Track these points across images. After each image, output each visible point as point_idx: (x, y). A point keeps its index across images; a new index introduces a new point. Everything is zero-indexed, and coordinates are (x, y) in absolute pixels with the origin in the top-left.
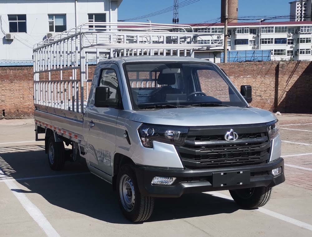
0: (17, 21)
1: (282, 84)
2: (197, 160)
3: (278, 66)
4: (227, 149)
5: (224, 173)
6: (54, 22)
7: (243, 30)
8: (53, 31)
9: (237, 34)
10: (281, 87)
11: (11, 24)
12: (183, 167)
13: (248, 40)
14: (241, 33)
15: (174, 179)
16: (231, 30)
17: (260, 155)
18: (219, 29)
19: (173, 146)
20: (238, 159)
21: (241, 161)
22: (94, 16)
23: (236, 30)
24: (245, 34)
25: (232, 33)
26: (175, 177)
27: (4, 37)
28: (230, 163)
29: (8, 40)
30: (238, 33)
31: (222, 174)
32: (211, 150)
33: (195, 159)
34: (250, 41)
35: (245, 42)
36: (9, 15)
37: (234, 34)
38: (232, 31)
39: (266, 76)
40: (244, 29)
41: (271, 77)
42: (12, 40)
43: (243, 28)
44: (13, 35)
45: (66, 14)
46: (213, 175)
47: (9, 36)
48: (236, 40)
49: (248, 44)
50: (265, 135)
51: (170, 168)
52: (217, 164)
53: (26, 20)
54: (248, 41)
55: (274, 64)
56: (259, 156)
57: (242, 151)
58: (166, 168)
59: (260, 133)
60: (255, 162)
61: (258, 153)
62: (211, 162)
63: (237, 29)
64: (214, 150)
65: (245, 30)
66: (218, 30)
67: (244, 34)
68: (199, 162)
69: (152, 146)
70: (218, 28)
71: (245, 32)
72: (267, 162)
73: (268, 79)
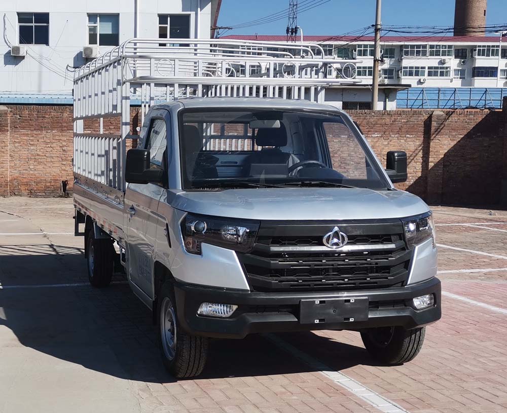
0: (33, 24)
1: (437, 152)
2: (274, 278)
3: (430, 117)
4: (327, 261)
5: (320, 301)
6: (98, 27)
7: (488, 50)
8: (97, 44)
9: (477, 57)
10: (435, 156)
11: (22, 29)
12: (249, 288)
13: (497, 68)
14: (484, 55)
15: (235, 307)
16: (467, 49)
17: (389, 273)
18: (444, 47)
19: (234, 252)
20: (346, 278)
21: (353, 281)
22: (169, 18)
23: (475, 50)
24: (493, 57)
25: (469, 54)
26: (236, 305)
27: (9, 52)
28: (332, 284)
29: (13, 58)
30: (479, 55)
31: (317, 302)
32: (298, 262)
33: (271, 276)
34: (501, 70)
35: (491, 72)
36: (19, 14)
37: (472, 56)
38: (467, 51)
39: (408, 136)
40: (491, 48)
41: (418, 138)
42: (23, 58)
43: (489, 46)
44: (25, 49)
45: (119, 14)
46: (301, 304)
47: (16, 49)
48: (475, 68)
49: (497, 76)
50: (401, 239)
51: (228, 289)
52: (309, 285)
53: (48, 22)
54: (497, 71)
55: (424, 114)
56: (387, 274)
57: (355, 265)
58: (222, 288)
59: (390, 235)
60: (379, 284)
61: (386, 269)
62: (298, 282)
63: (477, 49)
64: (303, 261)
65: (493, 50)
66: (441, 49)
67: (491, 57)
68: (275, 280)
69: (199, 253)
70: (442, 46)
71: (493, 55)
72: (403, 285)
73: (412, 141)
